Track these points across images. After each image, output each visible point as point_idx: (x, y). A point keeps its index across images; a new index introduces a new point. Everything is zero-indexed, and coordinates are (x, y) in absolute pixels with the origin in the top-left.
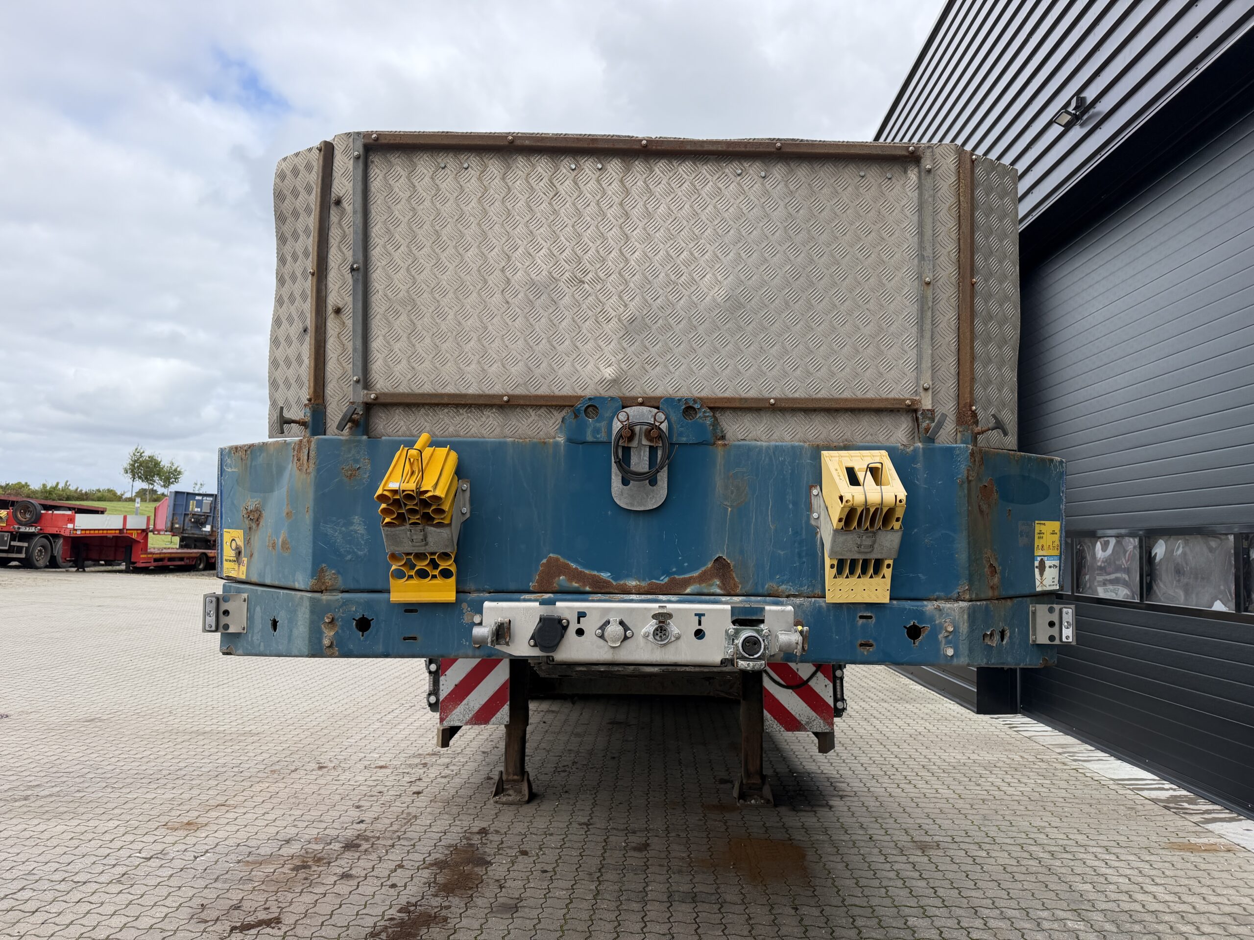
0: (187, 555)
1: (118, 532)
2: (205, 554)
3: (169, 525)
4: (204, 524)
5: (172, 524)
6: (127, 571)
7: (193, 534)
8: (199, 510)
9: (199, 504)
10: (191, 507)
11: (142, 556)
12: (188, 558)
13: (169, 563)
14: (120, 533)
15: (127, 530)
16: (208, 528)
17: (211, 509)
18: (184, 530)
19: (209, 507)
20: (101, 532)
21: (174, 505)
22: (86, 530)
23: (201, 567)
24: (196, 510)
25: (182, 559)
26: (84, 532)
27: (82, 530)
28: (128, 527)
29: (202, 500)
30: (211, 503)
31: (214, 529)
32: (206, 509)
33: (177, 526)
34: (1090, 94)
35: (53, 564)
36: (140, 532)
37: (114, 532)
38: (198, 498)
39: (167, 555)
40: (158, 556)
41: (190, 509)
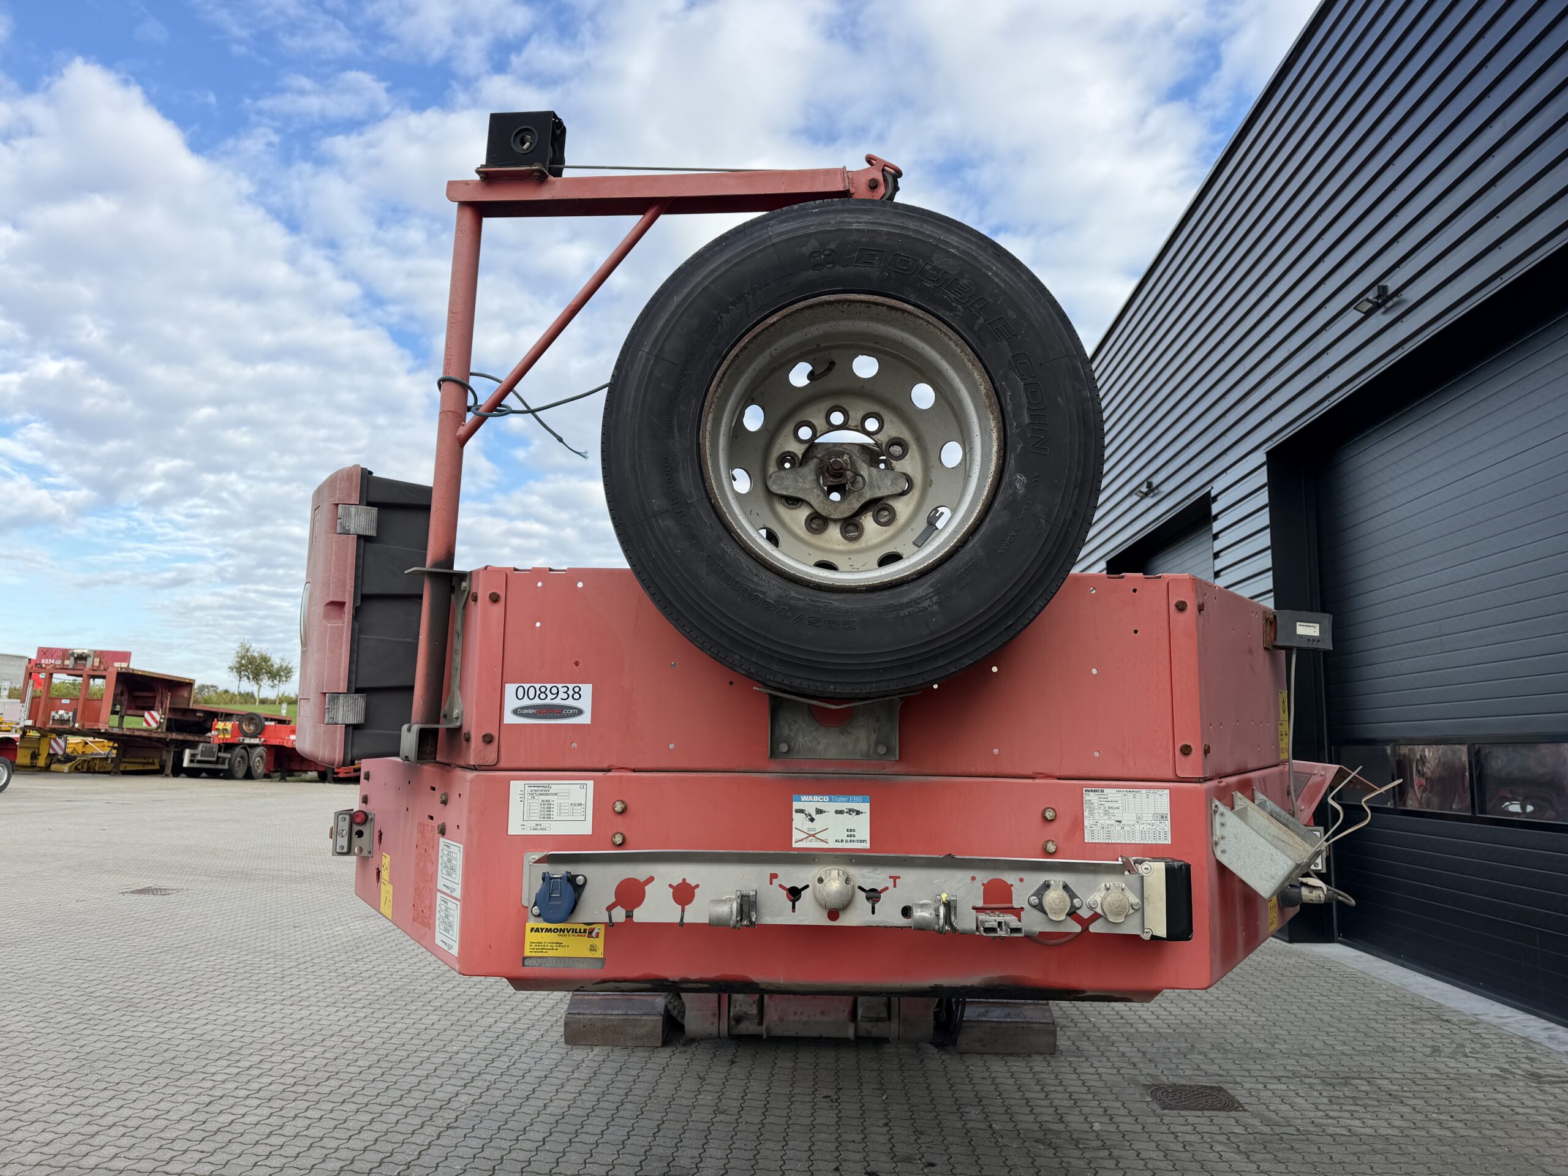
34: (1156, 481)
35: (249, 776)
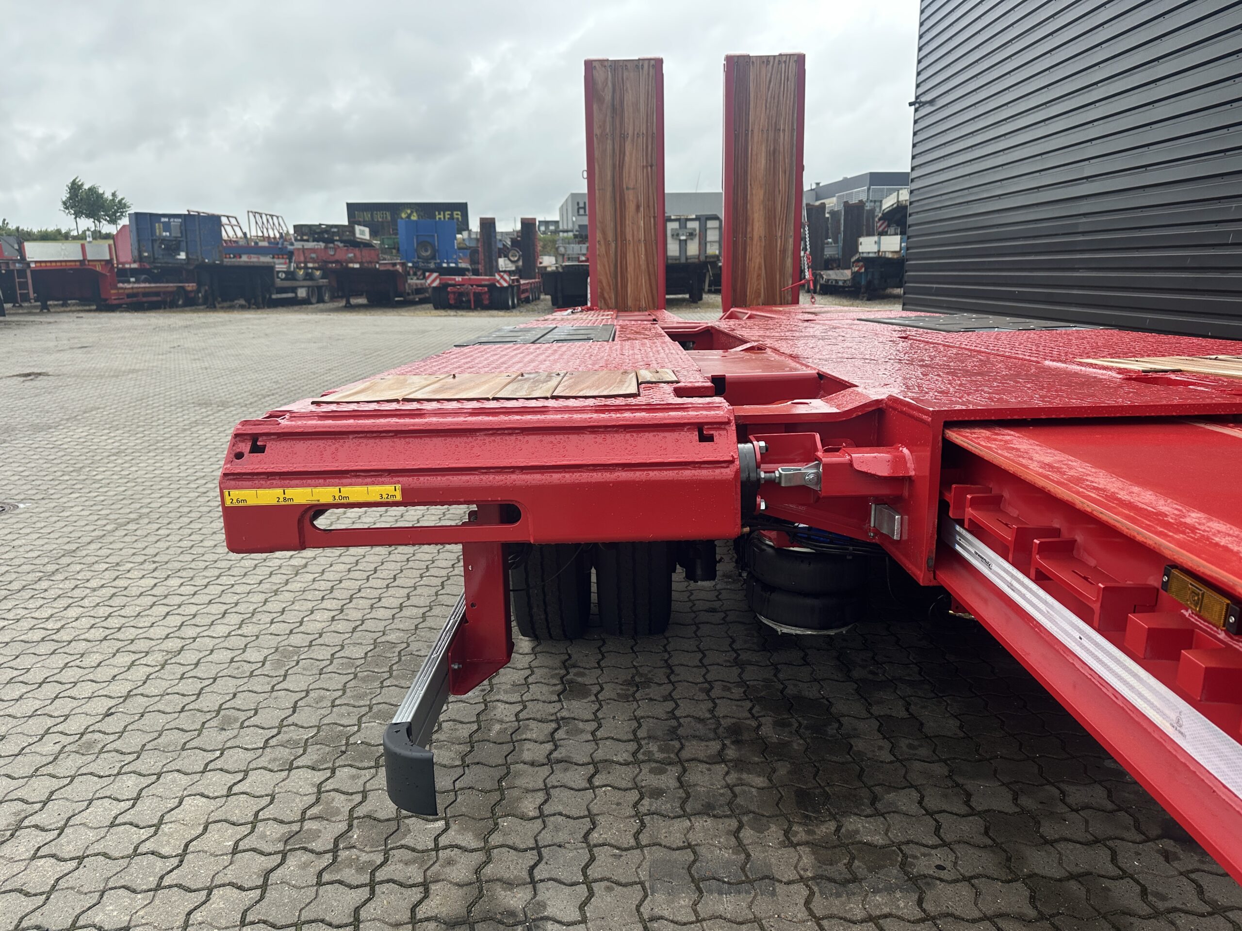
0: (163, 290)
1: (78, 264)
2: (183, 287)
3: (136, 253)
4: (177, 251)
5: (140, 252)
6: (100, 309)
7: (166, 263)
8: (168, 234)
9: (167, 227)
10: (157, 231)
11: (113, 292)
12: (165, 293)
13: (145, 299)
14: (81, 265)
15: (89, 261)
16: (182, 256)
17: (181, 233)
18: (154, 259)
19: (179, 231)
20: (58, 264)
21: (138, 229)
22: (40, 262)
23: (180, 302)
24: (164, 234)
25: (157, 294)
26: (38, 265)
27: (36, 262)
28: (89, 258)
29: (169, 222)
30: (181, 226)
31: (190, 256)
32: (176, 233)
33: (146, 254)
36: (103, 263)
37: (73, 264)
38: (163, 220)
39: (140, 290)
40: (130, 291)
41: (158, 234)
